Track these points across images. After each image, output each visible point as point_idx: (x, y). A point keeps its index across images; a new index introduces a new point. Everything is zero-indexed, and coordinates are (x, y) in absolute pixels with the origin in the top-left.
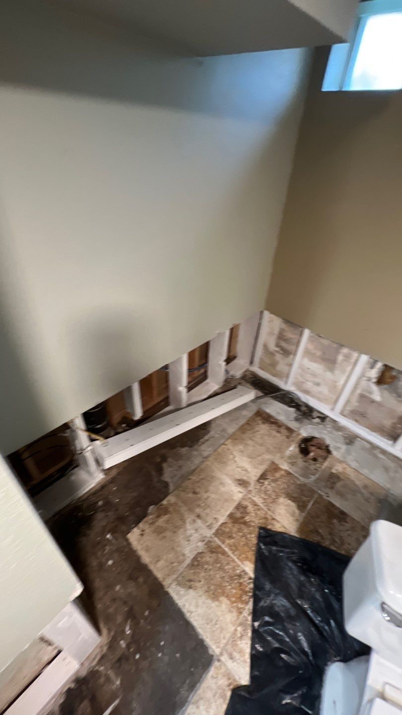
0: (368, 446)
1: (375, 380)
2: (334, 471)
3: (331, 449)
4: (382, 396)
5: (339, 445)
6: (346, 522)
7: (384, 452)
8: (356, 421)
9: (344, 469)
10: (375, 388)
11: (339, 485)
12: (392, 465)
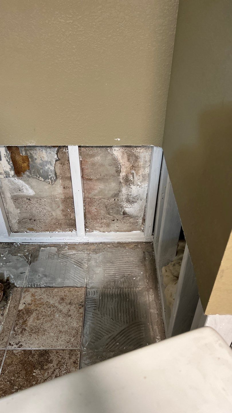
0: (54, 249)
1: (12, 173)
2: (21, 307)
3: (12, 281)
4: (32, 187)
5: (21, 270)
6: (51, 362)
7: (72, 246)
8: (32, 230)
9: (33, 295)
10: (19, 182)
11: (31, 321)
12: (83, 255)
